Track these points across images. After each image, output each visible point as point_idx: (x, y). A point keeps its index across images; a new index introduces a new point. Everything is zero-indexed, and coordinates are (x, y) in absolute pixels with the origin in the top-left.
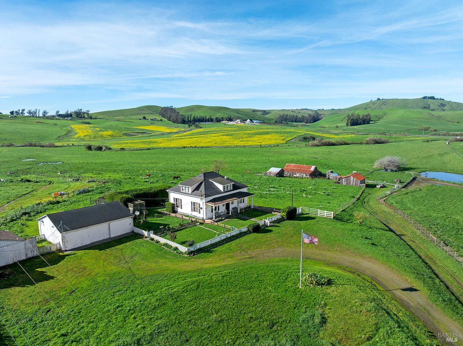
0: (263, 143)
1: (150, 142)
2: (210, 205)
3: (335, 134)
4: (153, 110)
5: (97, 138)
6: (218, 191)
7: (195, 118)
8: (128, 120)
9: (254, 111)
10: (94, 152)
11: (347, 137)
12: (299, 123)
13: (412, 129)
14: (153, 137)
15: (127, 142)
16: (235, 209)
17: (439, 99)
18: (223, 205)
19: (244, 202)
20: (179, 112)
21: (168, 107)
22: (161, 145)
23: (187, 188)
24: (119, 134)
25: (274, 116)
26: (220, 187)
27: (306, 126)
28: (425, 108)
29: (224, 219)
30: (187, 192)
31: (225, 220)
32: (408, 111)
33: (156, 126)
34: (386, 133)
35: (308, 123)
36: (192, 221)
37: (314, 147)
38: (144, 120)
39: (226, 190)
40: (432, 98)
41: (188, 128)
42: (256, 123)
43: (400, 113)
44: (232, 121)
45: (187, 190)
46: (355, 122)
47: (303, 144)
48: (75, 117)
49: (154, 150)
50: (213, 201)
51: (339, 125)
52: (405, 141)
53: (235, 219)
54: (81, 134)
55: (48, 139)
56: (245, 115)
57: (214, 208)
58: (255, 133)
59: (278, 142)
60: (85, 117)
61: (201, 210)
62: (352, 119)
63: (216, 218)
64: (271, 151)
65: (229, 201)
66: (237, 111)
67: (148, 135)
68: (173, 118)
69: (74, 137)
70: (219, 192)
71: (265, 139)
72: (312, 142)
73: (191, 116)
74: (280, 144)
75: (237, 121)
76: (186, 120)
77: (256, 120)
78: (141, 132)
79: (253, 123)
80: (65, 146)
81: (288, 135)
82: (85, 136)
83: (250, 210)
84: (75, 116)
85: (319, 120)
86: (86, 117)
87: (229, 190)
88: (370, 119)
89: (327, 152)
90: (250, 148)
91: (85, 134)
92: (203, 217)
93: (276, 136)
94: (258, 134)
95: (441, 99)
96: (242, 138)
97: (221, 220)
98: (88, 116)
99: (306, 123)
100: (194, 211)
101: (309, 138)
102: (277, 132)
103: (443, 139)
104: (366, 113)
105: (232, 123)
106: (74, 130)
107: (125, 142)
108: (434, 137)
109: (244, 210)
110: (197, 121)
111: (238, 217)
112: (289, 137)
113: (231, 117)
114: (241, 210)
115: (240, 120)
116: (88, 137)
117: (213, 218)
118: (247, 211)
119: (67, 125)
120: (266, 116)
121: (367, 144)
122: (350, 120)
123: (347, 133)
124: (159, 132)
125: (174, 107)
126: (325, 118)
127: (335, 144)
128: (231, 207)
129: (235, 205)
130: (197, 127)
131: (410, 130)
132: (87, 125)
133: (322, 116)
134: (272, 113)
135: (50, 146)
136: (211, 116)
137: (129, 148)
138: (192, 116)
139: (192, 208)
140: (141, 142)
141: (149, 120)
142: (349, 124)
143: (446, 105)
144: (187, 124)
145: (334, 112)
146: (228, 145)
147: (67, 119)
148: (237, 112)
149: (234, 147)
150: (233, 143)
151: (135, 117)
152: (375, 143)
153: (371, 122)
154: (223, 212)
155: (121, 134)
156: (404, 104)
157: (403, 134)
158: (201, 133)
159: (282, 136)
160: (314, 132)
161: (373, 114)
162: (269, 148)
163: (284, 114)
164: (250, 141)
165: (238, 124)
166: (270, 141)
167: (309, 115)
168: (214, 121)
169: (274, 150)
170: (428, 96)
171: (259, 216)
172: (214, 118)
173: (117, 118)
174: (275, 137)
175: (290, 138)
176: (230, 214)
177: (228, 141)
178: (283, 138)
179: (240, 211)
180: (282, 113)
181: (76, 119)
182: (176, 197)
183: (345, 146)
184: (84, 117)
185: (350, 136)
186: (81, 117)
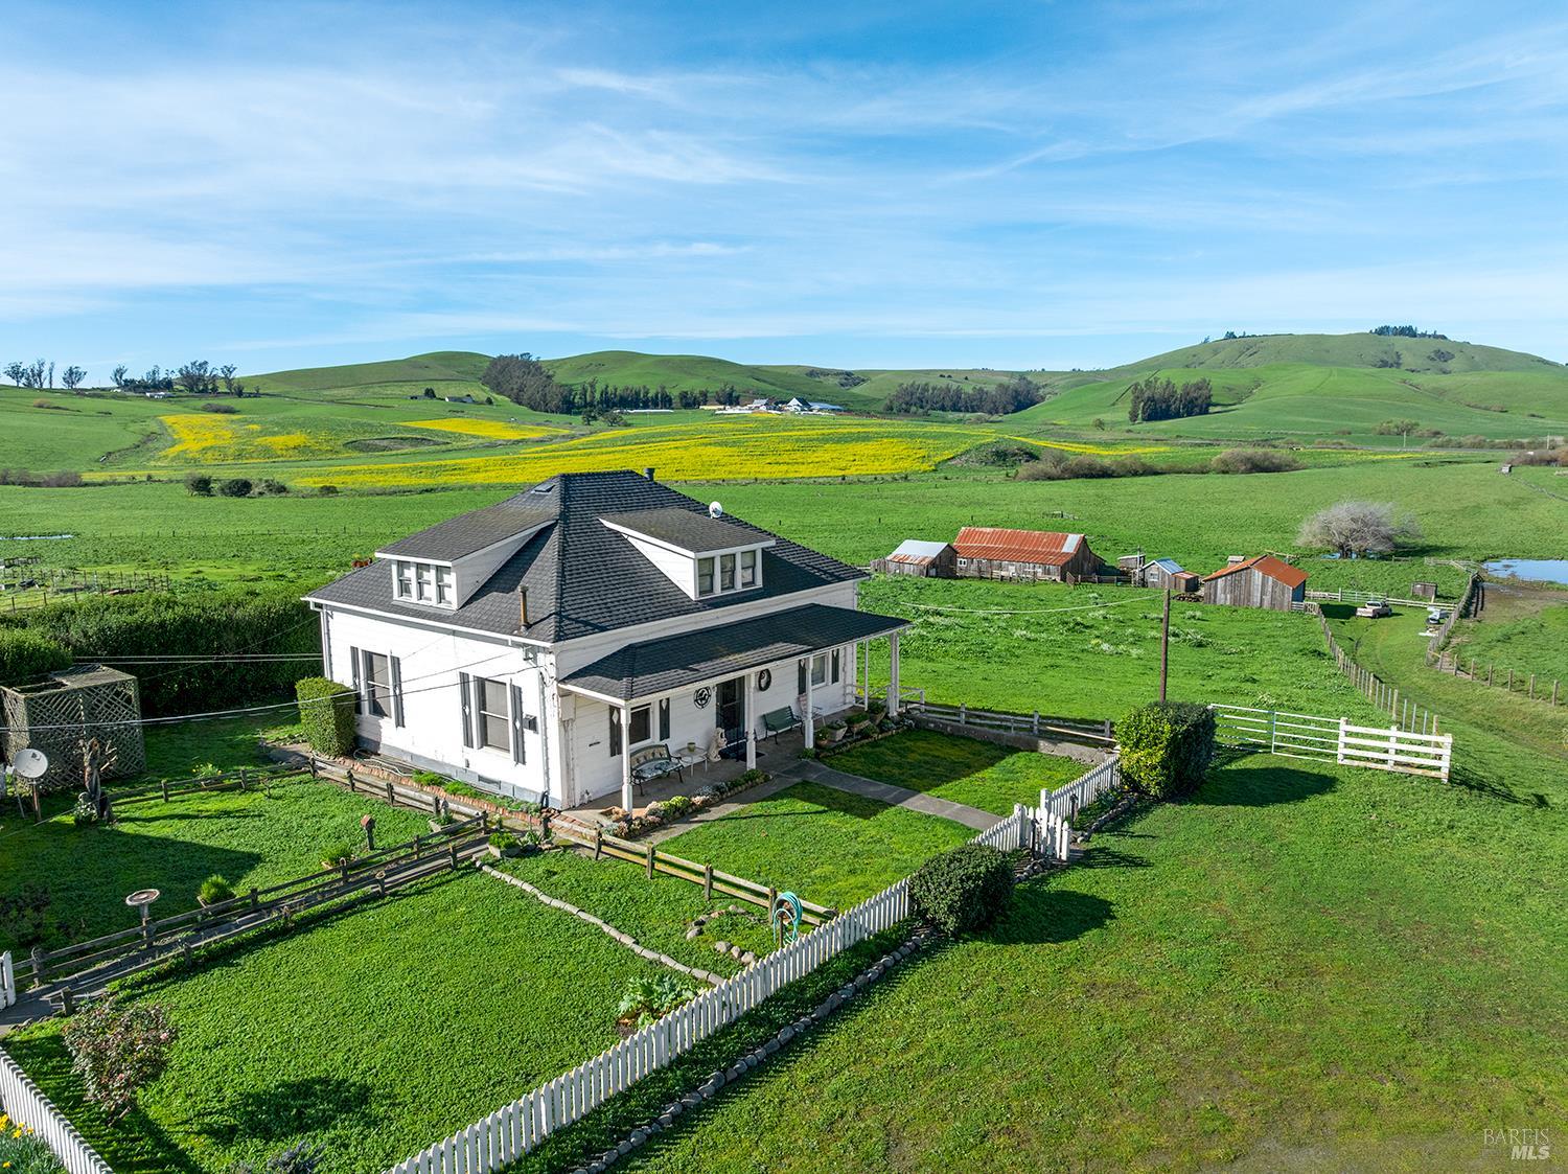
0: (852, 472)
1: (441, 469)
2: (598, 702)
3: (1099, 444)
4: (462, 369)
5: (247, 459)
6: (662, 599)
7: (607, 393)
8: (371, 402)
9: (813, 373)
10: (220, 500)
11: (1148, 453)
12: (968, 415)
13: (1356, 432)
14: (454, 454)
15: (354, 468)
16: (782, 724)
17: (1430, 336)
18: (701, 698)
19: (835, 679)
20: (551, 373)
21: (512, 356)
22: (479, 478)
23: (431, 576)
24: (331, 443)
25: (881, 390)
26: (677, 567)
27: (991, 422)
28: (1384, 364)
29: (705, 807)
30: (434, 602)
31: (716, 813)
32: (1335, 372)
33: (468, 420)
34: (1276, 443)
35: (997, 413)
36: (454, 830)
37: (1037, 482)
38: (429, 401)
39: (718, 592)
40: (1408, 332)
41: (582, 427)
42: (820, 410)
43: (1311, 377)
44: (738, 404)
45: (431, 591)
46: (1158, 408)
47: (997, 474)
48: (181, 391)
49: (446, 494)
50: (625, 665)
51: (1106, 417)
52: (1352, 464)
53: (785, 805)
54: (191, 444)
55: (64, 460)
56: (781, 387)
57: (625, 719)
58: (821, 437)
59: (906, 465)
60: (220, 391)
61: (528, 733)
62: (1149, 399)
63: (640, 797)
64: (885, 494)
65: (743, 667)
66: (755, 372)
67: (438, 448)
68: (533, 394)
69: (163, 453)
70: (671, 602)
71: (857, 458)
72: (1024, 468)
73: (592, 386)
74: (916, 472)
75: (753, 406)
76: (576, 401)
77: (821, 401)
78: (412, 438)
79: (811, 410)
80: (119, 484)
81: (940, 443)
82: (205, 450)
83: (882, 728)
84: (182, 388)
85: (1033, 403)
86: (223, 389)
87: (739, 588)
88: (1210, 397)
89: (1090, 496)
90: (805, 486)
91: (205, 444)
92: (541, 789)
93: (900, 448)
94: (832, 440)
95: (1435, 336)
96: (775, 452)
97: (683, 814)
98: (230, 388)
99: (991, 413)
100: (484, 742)
101: (1016, 454)
102: (900, 435)
103: (1478, 459)
104: (1194, 380)
105: (736, 410)
106: (170, 430)
107: (345, 468)
108: (1443, 453)
109: (841, 733)
110: (615, 405)
111: (805, 783)
112: (944, 449)
113: (732, 389)
114: (825, 728)
115: (765, 401)
116: (217, 453)
117: (615, 797)
118: (864, 734)
119: (148, 417)
120: (856, 390)
121: (1224, 472)
122: (1142, 404)
123: (1142, 439)
124: (478, 437)
125: (534, 359)
126: (1053, 398)
127: (1113, 472)
128: (756, 707)
129: (781, 695)
130: (614, 422)
131: (1350, 433)
132: (219, 416)
133: (1041, 392)
134: (873, 379)
135: (62, 482)
136: (663, 388)
137: (357, 486)
138: (599, 388)
139: (466, 719)
140: (402, 470)
141: (447, 400)
142: (1140, 416)
143: (1453, 356)
144: (580, 413)
145: (1080, 380)
146: (724, 476)
147: (151, 397)
148: (756, 376)
149: (746, 484)
150: (745, 470)
151: (397, 391)
152: (1250, 471)
153: (1211, 409)
154: (700, 743)
155: (339, 443)
156: (1317, 350)
157: (1334, 444)
158: (626, 441)
159: (919, 445)
160: (1026, 436)
161: (1218, 381)
162: (876, 485)
163: (917, 383)
164: (803, 463)
165: (758, 415)
166: (877, 463)
167: (1001, 385)
168: (674, 405)
169: (894, 493)
170: (1392, 326)
171: (955, 771)
172: (674, 393)
173: (332, 393)
174: (894, 450)
175: (948, 454)
176: (751, 763)
177: (722, 462)
178: (923, 453)
179: (817, 738)
180: (907, 382)
181: (187, 396)
182: (365, 645)
183: (1150, 479)
184: (215, 390)
185: (1152, 449)
186: (204, 391)
